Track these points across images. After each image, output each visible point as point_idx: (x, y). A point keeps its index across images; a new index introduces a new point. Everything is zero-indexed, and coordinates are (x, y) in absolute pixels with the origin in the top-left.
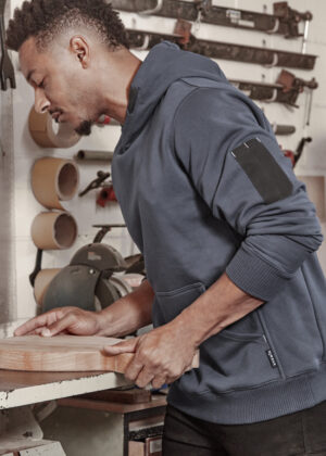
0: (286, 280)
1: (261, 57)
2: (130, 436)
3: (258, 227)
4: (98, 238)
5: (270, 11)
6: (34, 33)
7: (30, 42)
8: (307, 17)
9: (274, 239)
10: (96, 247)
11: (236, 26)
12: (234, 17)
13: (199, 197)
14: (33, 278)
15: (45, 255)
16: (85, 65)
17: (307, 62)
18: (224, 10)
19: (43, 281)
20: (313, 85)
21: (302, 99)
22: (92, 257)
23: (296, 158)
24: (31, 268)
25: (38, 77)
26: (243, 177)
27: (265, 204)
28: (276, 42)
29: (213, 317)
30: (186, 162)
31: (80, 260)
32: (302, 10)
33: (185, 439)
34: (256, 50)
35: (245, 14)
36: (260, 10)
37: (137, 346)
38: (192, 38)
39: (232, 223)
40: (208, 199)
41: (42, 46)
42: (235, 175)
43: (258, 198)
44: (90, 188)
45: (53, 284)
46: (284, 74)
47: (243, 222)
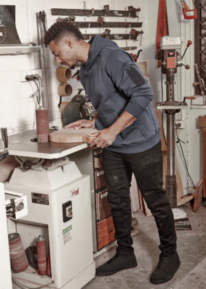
0: (144, 110)
1: (125, 25)
2: (94, 156)
3: (135, 94)
4: (79, 93)
5: (127, 10)
6: (53, 39)
7: (53, 42)
8: (139, 10)
9: (140, 97)
10: (79, 95)
11: (117, 16)
12: (116, 13)
13: (115, 85)
14: (59, 106)
15: (62, 98)
16: (71, 48)
17: (139, 25)
18: (113, 11)
19: (63, 106)
20: (142, 33)
21: (138, 38)
22: (78, 99)
23: (138, 57)
24: (58, 103)
25: (57, 54)
26: (129, 78)
27: (137, 87)
28: (130, 20)
29: (123, 125)
30: (110, 75)
31: (74, 100)
32: (137, 8)
33: (112, 159)
34: (123, 23)
35: (119, 12)
36: (124, 10)
37: (99, 134)
38: (104, 22)
39: (126, 93)
40: (118, 85)
41: (56, 43)
42: (127, 78)
43: (135, 85)
44: (75, 75)
45: (66, 107)
46: (133, 30)
47: (130, 93)
